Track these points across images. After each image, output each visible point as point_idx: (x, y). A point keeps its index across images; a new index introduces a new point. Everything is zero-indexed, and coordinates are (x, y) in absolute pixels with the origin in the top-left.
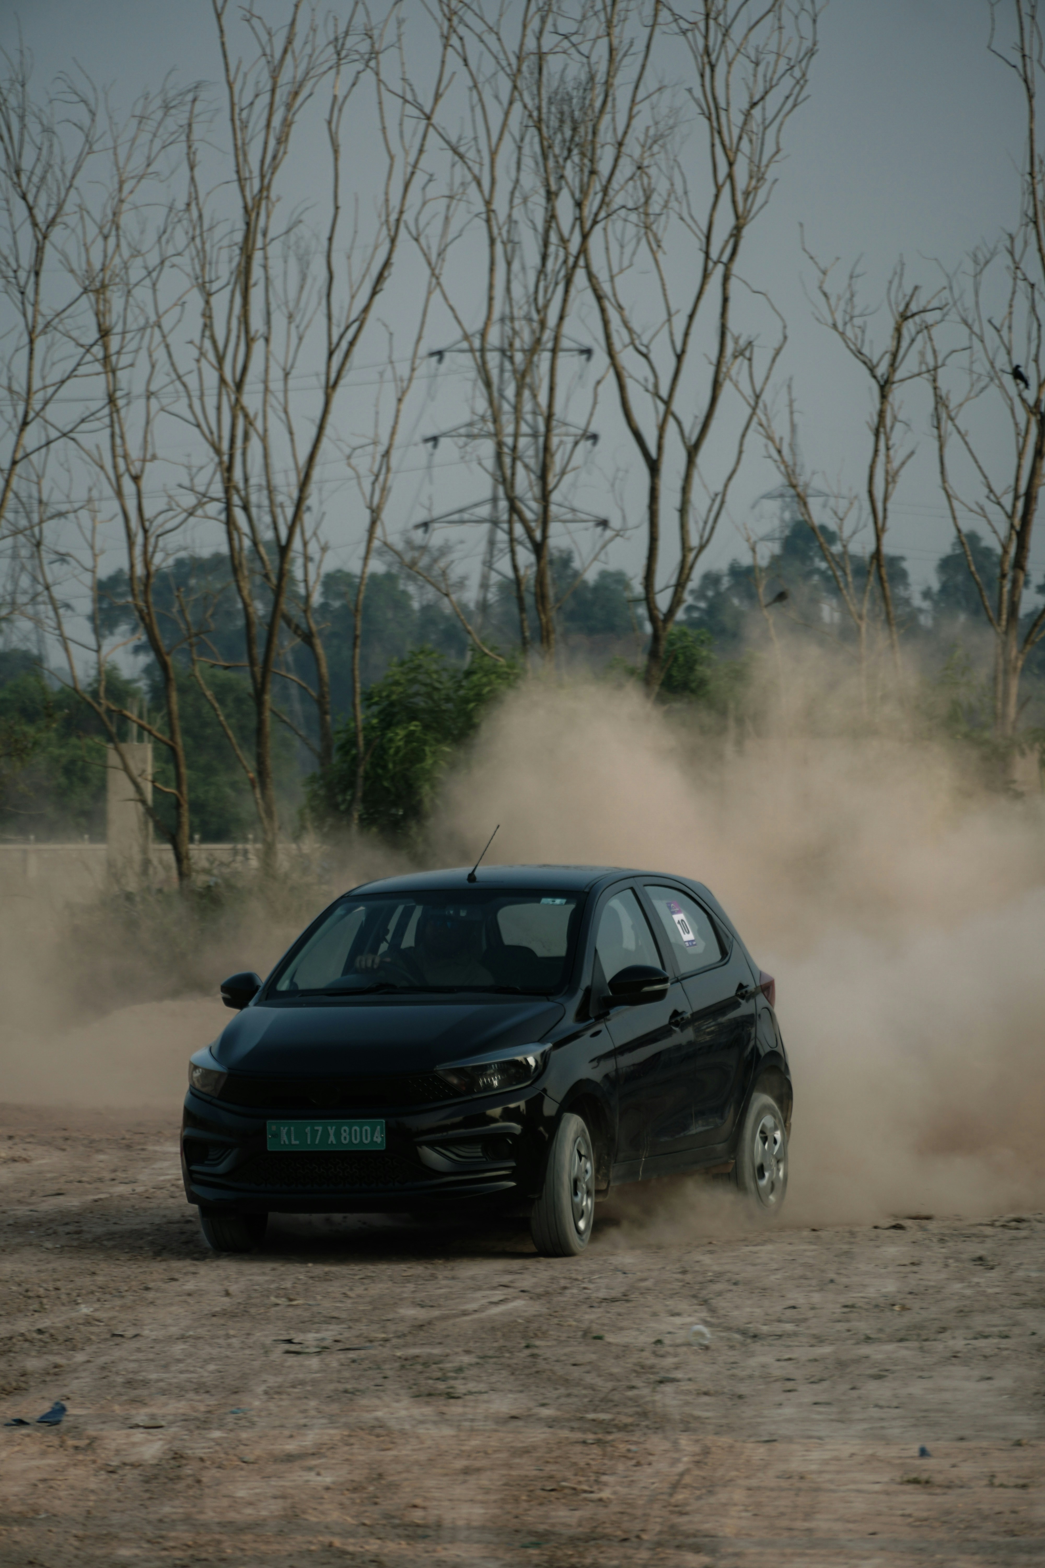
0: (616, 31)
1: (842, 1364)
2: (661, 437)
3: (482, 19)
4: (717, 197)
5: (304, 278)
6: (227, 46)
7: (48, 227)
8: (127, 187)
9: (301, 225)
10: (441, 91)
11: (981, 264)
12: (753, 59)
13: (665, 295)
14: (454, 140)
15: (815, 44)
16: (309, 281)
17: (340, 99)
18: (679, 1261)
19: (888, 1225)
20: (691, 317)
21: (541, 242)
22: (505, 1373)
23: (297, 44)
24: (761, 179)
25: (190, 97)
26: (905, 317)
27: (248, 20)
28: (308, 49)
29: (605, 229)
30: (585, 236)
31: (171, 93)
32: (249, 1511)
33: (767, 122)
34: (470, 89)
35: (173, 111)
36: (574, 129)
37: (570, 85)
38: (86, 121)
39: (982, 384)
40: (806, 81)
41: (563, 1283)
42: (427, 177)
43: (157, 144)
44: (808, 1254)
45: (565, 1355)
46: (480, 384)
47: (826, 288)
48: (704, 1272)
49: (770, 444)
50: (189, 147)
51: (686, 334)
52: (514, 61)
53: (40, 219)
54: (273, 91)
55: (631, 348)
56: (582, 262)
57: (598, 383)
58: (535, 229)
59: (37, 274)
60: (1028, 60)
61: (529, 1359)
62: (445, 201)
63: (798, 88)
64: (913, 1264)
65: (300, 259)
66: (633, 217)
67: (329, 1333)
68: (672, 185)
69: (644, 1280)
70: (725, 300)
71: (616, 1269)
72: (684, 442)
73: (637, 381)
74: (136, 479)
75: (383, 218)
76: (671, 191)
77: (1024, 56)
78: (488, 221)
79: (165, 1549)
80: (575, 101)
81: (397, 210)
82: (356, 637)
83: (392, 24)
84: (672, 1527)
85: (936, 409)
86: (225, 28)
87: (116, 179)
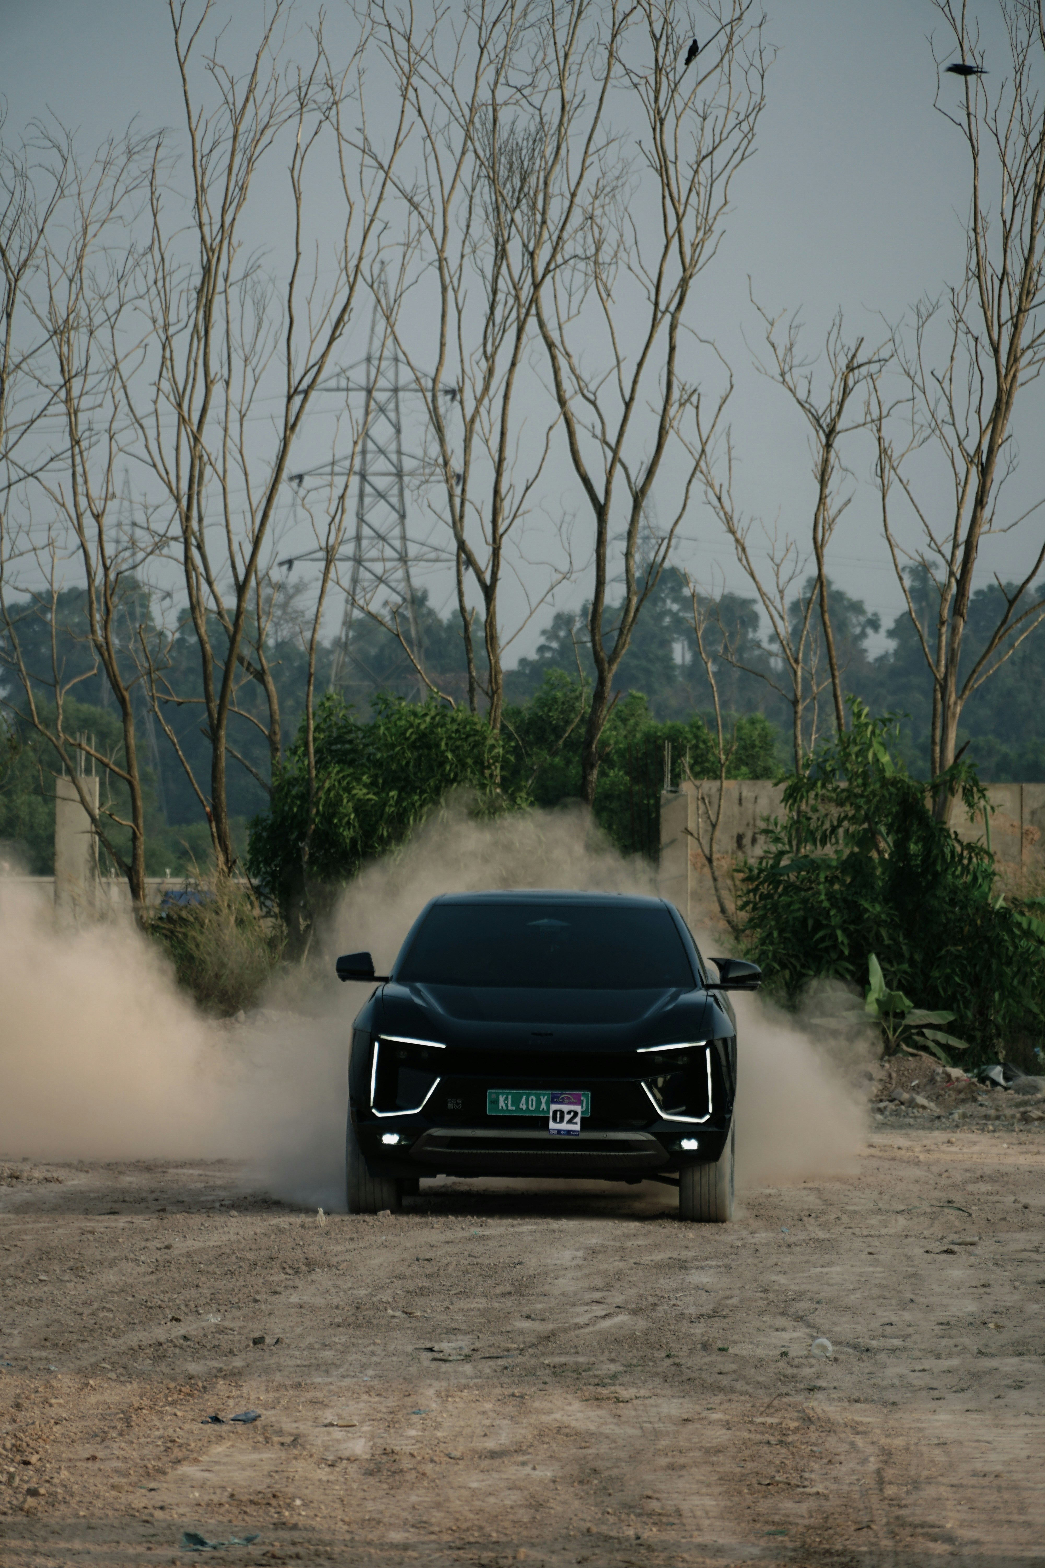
0: (569, 83)
1: (976, 1376)
2: (608, 482)
3: (437, 72)
4: (667, 247)
5: (260, 324)
6: (189, 94)
7: (20, 270)
8: (91, 230)
9: (259, 271)
10: (400, 140)
11: (923, 318)
12: (701, 114)
13: (614, 343)
14: (408, 189)
15: (762, 99)
16: (265, 325)
17: (303, 148)
18: (755, 1281)
19: (938, 1251)
20: (640, 365)
21: (489, 289)
22: (657, 1381)
23: (259, 93)
24: (709, 231)
25: (154, 143)
26: (851, 368)
27: (212, 70)
28: (270, 98)
29: (553, 278)
30: (536, 286)
31: (134, 140)
32: (492, 1500)
33: (715, 176)
34: (424, 140)
35: (136, 157)
36: (523, 180)
37: (520, 135)
38: (59, 166)
39: (925, 434)
40: (753, 135)
41: (651, 1300)
42: (383, 225)
43: (121, 189)
44: (877, 1275)
45: (706, 1364)
46: (432, 429)
47: (773, 339)
48: (786, 1291)
49: (710, 490)
50: (152, 193)
51: (635, 382)
52: (467, 112)
53: (13, 261)
54: (235, 137)
55: (580, 395)
56: (533, 311)
57: (551, 428)
58: (484, 277)
59: (9, 316)
60: (972, 118)
61: (673, 1368)
62: (402, 249)
63: (746, 141)
64: (984, 1286)
65: (256, 303)
66: (581, 265)
67: (463, 1342)
68: (621, 236)
69: (728, 1298)
70: (672, 349)
71: (697, 1288)
72: (631, 489)
73: (586, 427)
74: (97, 517)
75: (343, 264)
76: (621, 242)
77: (969, 114)
78: (440, 269)
79: (432, 1533)
80: (524, 152)
81: (357, 256)
82: (310, 675)
83: (353, 74)
84: (897, 1518)
85: (880, 457)
86: (187, 76)
87: (80, 223)
